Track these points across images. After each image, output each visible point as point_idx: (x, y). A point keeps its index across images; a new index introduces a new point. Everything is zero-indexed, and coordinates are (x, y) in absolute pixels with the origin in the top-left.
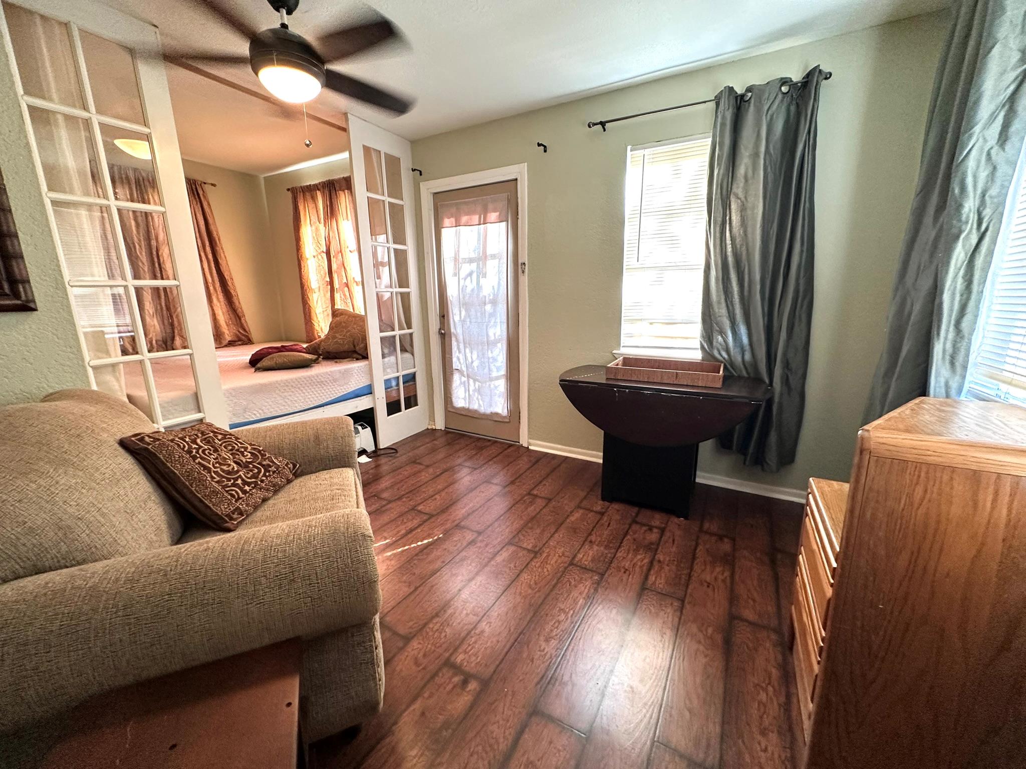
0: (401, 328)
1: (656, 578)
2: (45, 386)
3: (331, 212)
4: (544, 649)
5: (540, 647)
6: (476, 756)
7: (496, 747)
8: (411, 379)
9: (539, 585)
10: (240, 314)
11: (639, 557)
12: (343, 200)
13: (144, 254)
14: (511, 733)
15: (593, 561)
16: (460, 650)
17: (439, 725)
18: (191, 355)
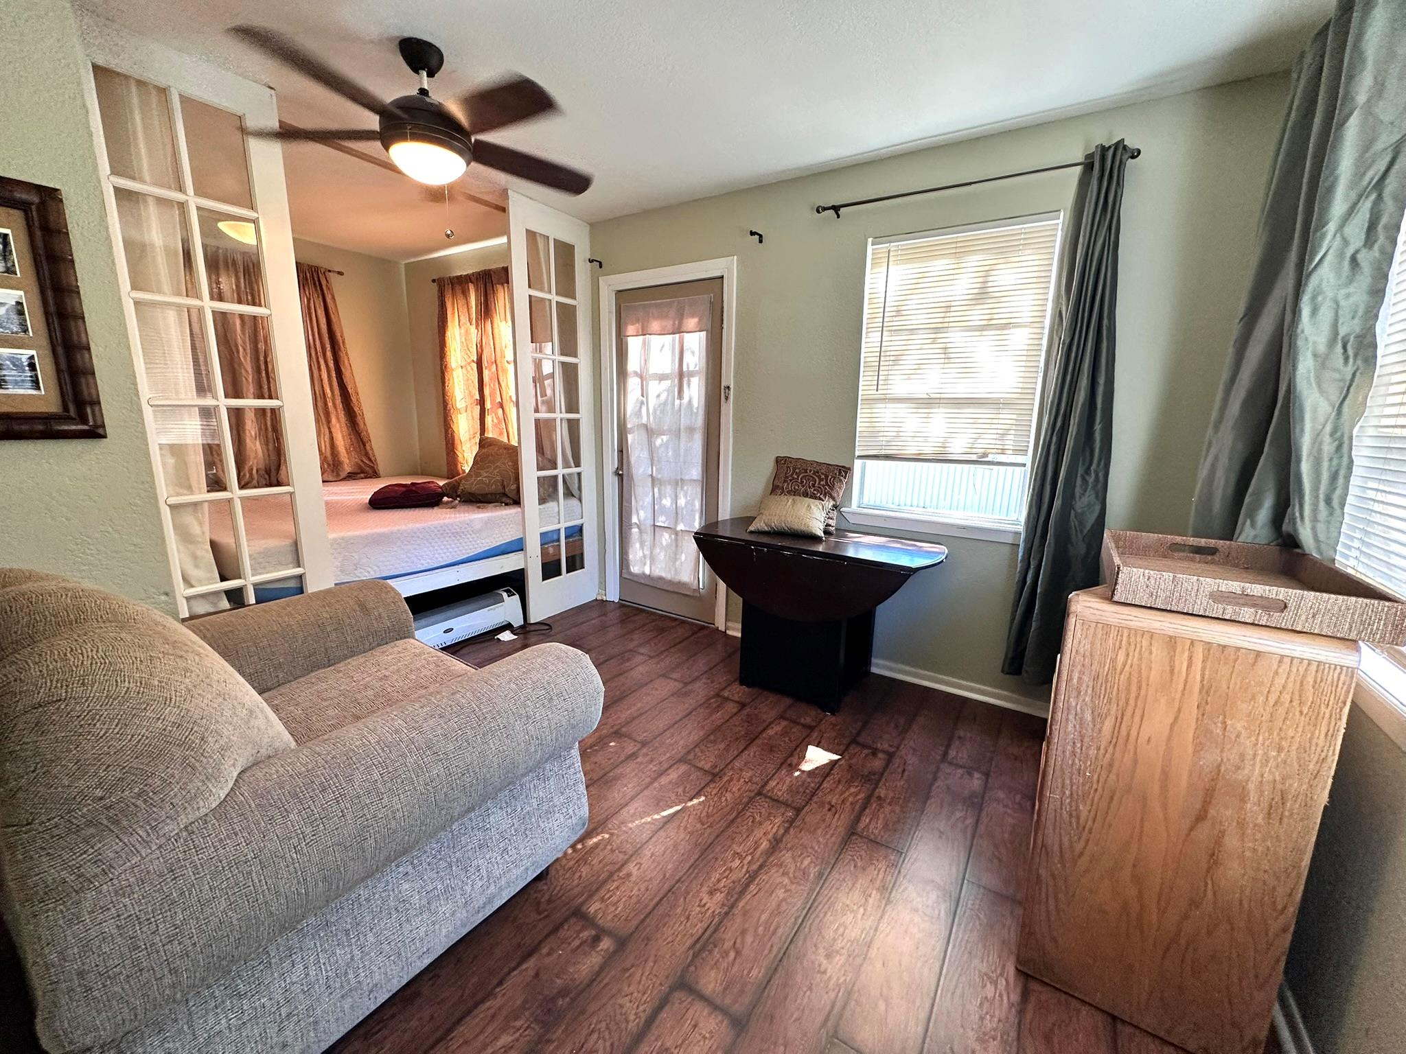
0: (566, 465)
1: (871, 819)
2: (110, 529)
3: (486, 311)
4: (705, 904)
5: (701, 900)
6: (595, 1036)
7: (623, 1026)
8: (576, 533)
9: (711, 820)
10: (365, 439)
11: (853, 790)
12: (501, 297)
13: (248, 358)
14: (646, 1009)
15: (790, 790)
16: (596, 898)
17: (555, 991)
18: (291, 494)
